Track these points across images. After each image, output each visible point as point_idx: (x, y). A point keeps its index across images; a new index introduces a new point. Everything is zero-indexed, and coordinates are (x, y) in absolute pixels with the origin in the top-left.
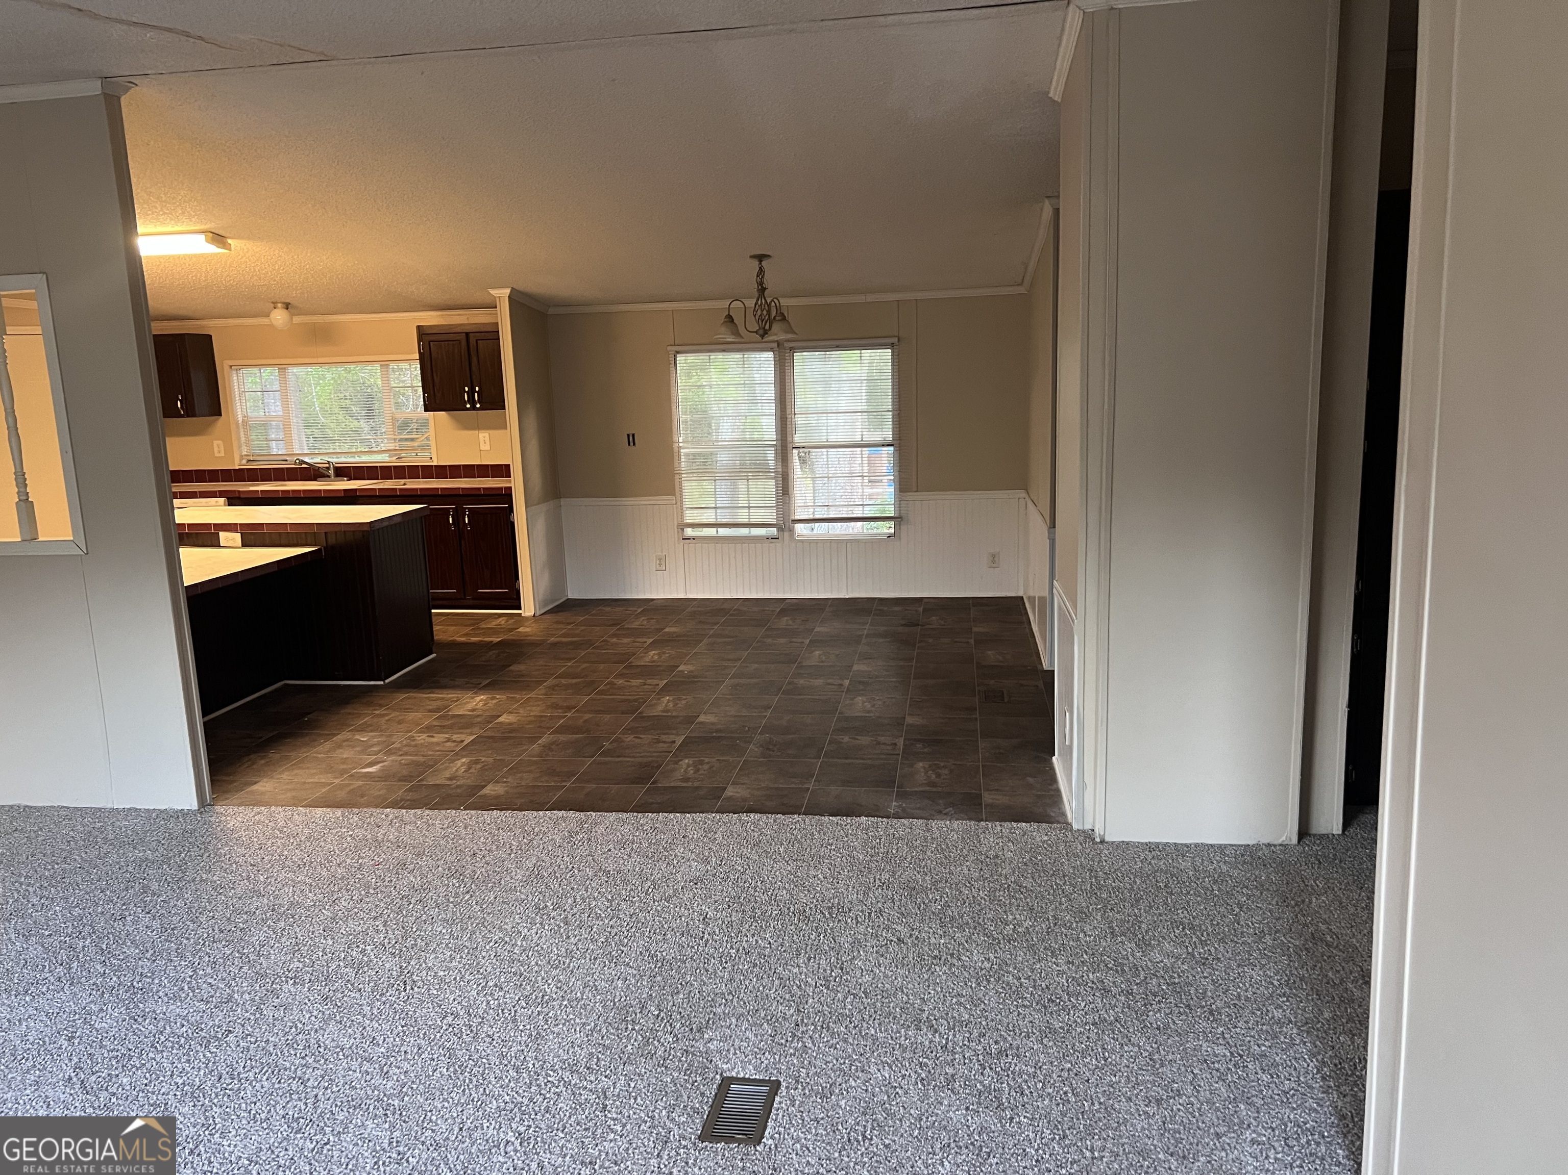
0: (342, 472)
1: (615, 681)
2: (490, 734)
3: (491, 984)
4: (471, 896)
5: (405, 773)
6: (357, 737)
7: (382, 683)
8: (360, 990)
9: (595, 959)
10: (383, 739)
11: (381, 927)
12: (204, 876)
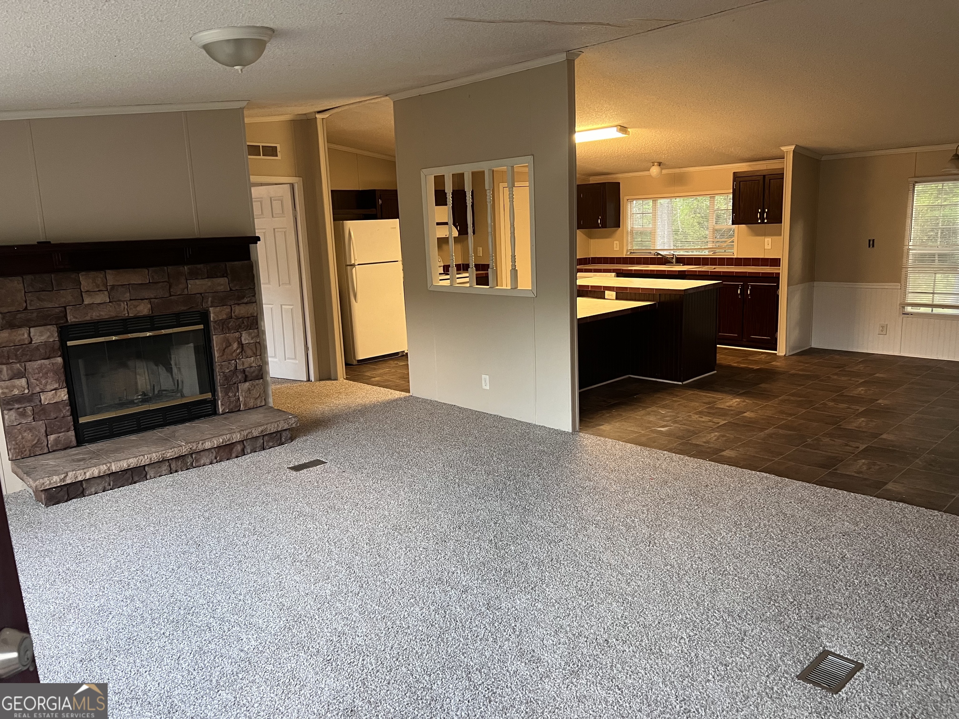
0: (680, 260)
1: (828, 403)
2: (736, 421)
3: (696, 556)
4: (699, 508)
5: (681, 434)
6: (660, 411)
7: (681, 383)
8: (626, 539)
9: (762, 560)
10: (674, 414)
11: (645, 511)
12: (567, 465)
